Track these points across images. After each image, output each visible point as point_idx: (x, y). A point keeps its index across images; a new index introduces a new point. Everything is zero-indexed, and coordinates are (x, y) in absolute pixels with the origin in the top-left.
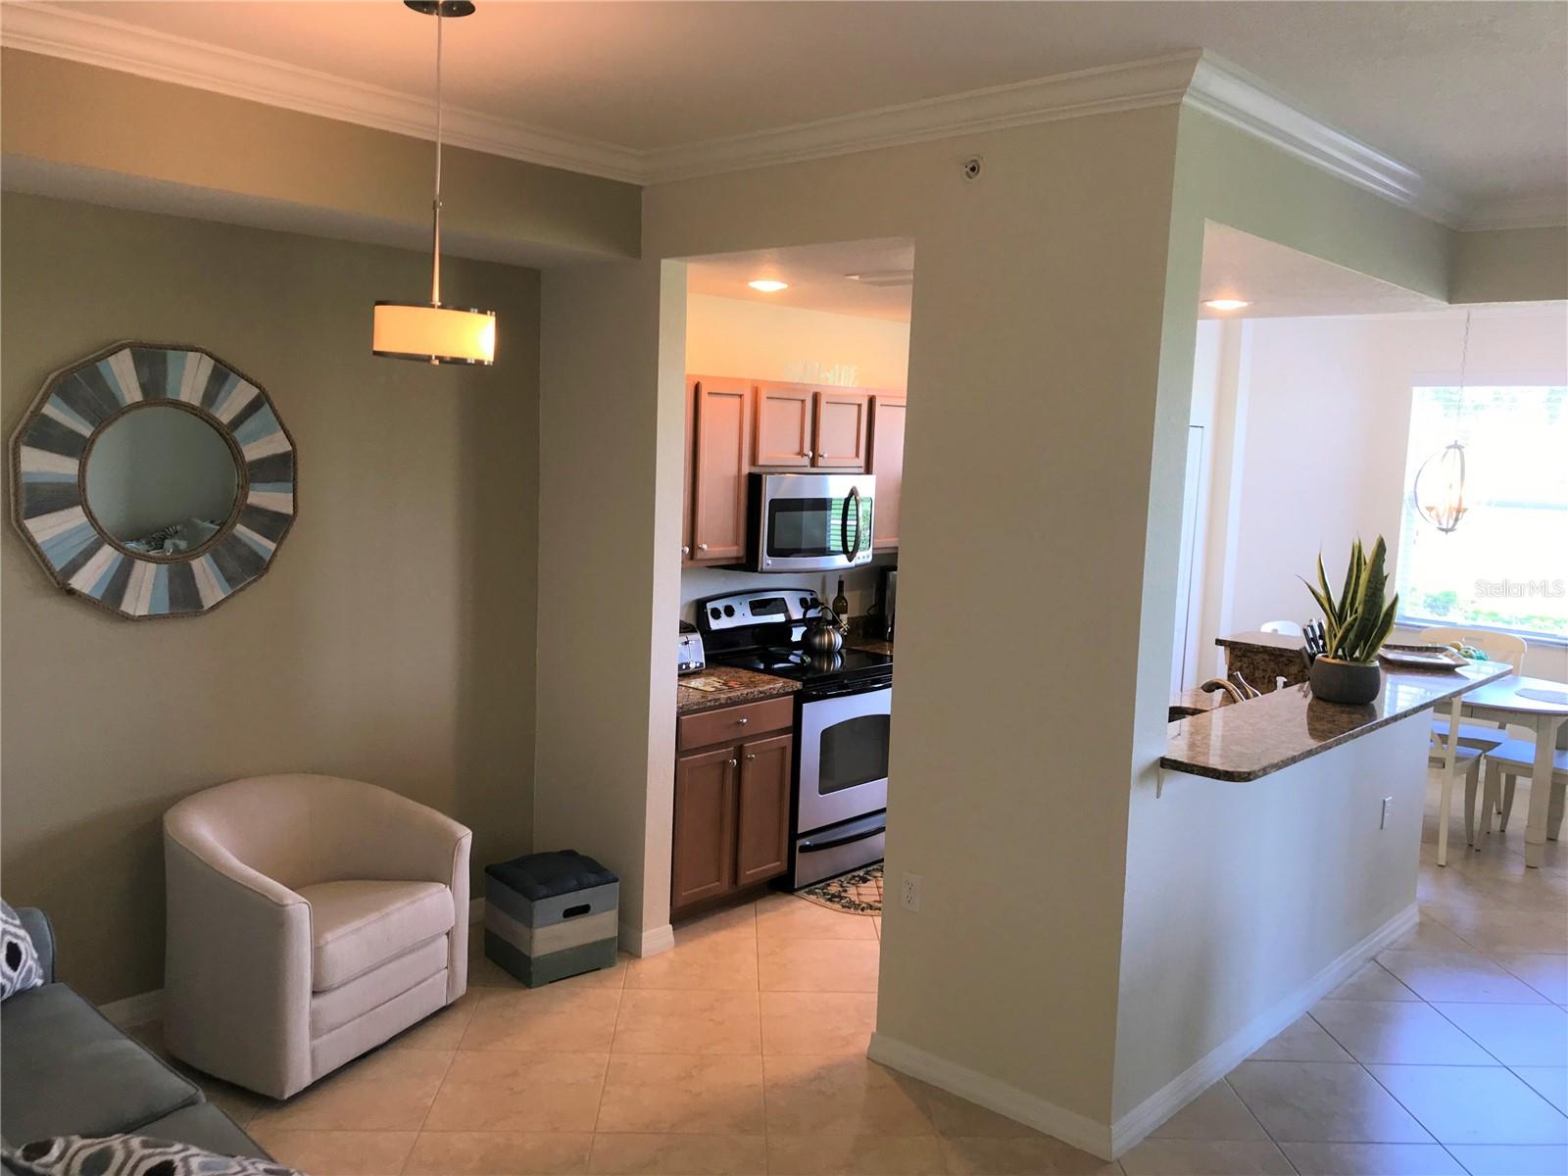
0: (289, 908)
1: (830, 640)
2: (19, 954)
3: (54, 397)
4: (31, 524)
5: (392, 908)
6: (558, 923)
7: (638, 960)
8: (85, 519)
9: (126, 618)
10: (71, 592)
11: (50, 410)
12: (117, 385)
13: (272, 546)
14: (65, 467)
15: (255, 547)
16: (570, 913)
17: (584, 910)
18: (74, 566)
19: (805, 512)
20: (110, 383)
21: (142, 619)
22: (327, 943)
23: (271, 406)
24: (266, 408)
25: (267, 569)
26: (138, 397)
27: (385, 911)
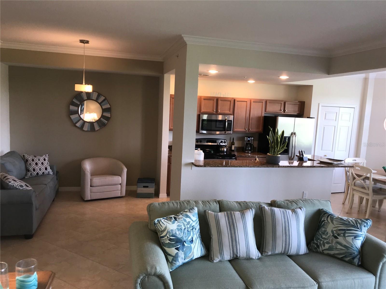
0: (86, 172)
1: (223, 149)
2: (47, 169)
3: (74, 99)
4: (71, 116)
5: (108, 177)
6: (141, 188)
7: (157, 198)
8: (78, 116)
9: (84, 131)
10: (76, 126)
11: (74, 100)
12: (83, 97)
13: (107, 122)
14: (76, 108)
15: (104, 122)
16: (144, 187)
17: (147, 187)
18: (77, 123)
19: (213, 122)
20: (82, 97)
21: (86, 131)
22: (94, 179)
23: (107, 100)
24: (106, 100)
25: (106, 126)
26: (86, 98)
27: (106, 177)
